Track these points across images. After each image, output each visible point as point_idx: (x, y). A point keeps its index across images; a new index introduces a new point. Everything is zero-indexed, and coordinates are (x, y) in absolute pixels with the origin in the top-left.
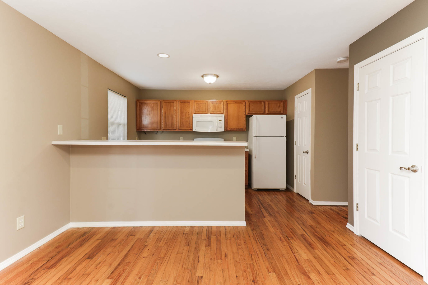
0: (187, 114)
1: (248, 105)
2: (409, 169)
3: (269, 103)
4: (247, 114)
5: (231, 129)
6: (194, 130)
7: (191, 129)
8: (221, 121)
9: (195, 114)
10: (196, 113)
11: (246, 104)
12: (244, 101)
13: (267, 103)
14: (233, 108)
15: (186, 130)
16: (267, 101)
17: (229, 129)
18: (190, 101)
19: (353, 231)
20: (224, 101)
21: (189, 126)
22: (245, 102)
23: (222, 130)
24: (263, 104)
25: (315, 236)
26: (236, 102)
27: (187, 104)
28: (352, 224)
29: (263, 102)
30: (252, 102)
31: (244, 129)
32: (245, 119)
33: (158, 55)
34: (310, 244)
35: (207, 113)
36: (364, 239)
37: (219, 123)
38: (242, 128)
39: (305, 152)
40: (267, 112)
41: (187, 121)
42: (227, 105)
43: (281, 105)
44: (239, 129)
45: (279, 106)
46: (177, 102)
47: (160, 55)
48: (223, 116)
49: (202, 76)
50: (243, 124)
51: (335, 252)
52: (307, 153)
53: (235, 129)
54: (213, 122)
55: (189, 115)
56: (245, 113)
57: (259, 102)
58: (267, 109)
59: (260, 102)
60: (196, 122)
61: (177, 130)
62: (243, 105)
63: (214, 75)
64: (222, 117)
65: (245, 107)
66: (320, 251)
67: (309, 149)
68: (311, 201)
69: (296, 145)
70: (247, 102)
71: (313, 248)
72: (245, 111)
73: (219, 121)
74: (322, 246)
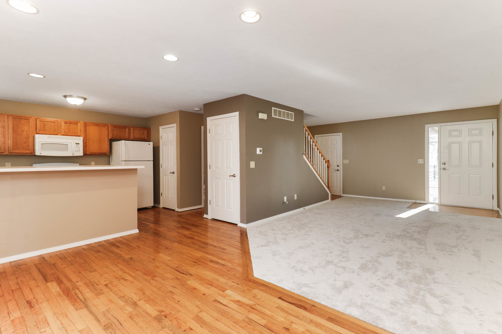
0: (25, 133)
1: (112, 129)
2: (233, 176)
3: (133, 129)
4: (110, 138)
5: (91, 153)
6: (37, 153)
7: (32, 152)
8: (79, 144)
9: (37, 134)
10: (40, 132)
11: (109, 128)
12: (106, 125)
13: (132, 129)
14: (93, 131)
15: (22, 153)
16: (132, 127)
17: (89, 154)
18: (29, 117)
19: (207, 218)
20: (81, 122)
21: (28, 148)
22: (108, 126)
23: (81, 153)
24: (127, 129)
25: (189, 225)
26: (97, 125)
27: (23, 121)
28: (207, 214)
29: (127, 128)
30: (115, 126)
31: (107, 153)
32: (108, 143)
33: (28, 74)
34: (188, 228)
35: (57, 135)
36: (214, 220)
37: (77, 146)
38: (104, 152)
39: (172, 173)
40: (132, 137)
41: (25, 143)
42: (86, 128)
43: (146, 132)
44: (101, 153)
45: (143, 133)
46: (6, 117)
47: (30, 74)
48: (82, 138)
49: (65, 96)
50: (106, 148)
51: (202, 228)
52: (174, 173)
53: (96, 153)
54: (67, 145)
55: (27, 134)
56: (108, 137)
57: (123, 127)
58: (132, 134)
59: (125, 127)
60: (42, 144)
61: (7, 153)
62: (106, 128)
63: (82, 98)
64: (80, 140)
65: (107, 131)
66: (194, 229)
67: (175, 170)
68: (178, 210)
69: (161, 167)
70: (110, 126)
71: (190, 229)
72: (108, 135)
73: (76, 144)
74: (195, 228)
